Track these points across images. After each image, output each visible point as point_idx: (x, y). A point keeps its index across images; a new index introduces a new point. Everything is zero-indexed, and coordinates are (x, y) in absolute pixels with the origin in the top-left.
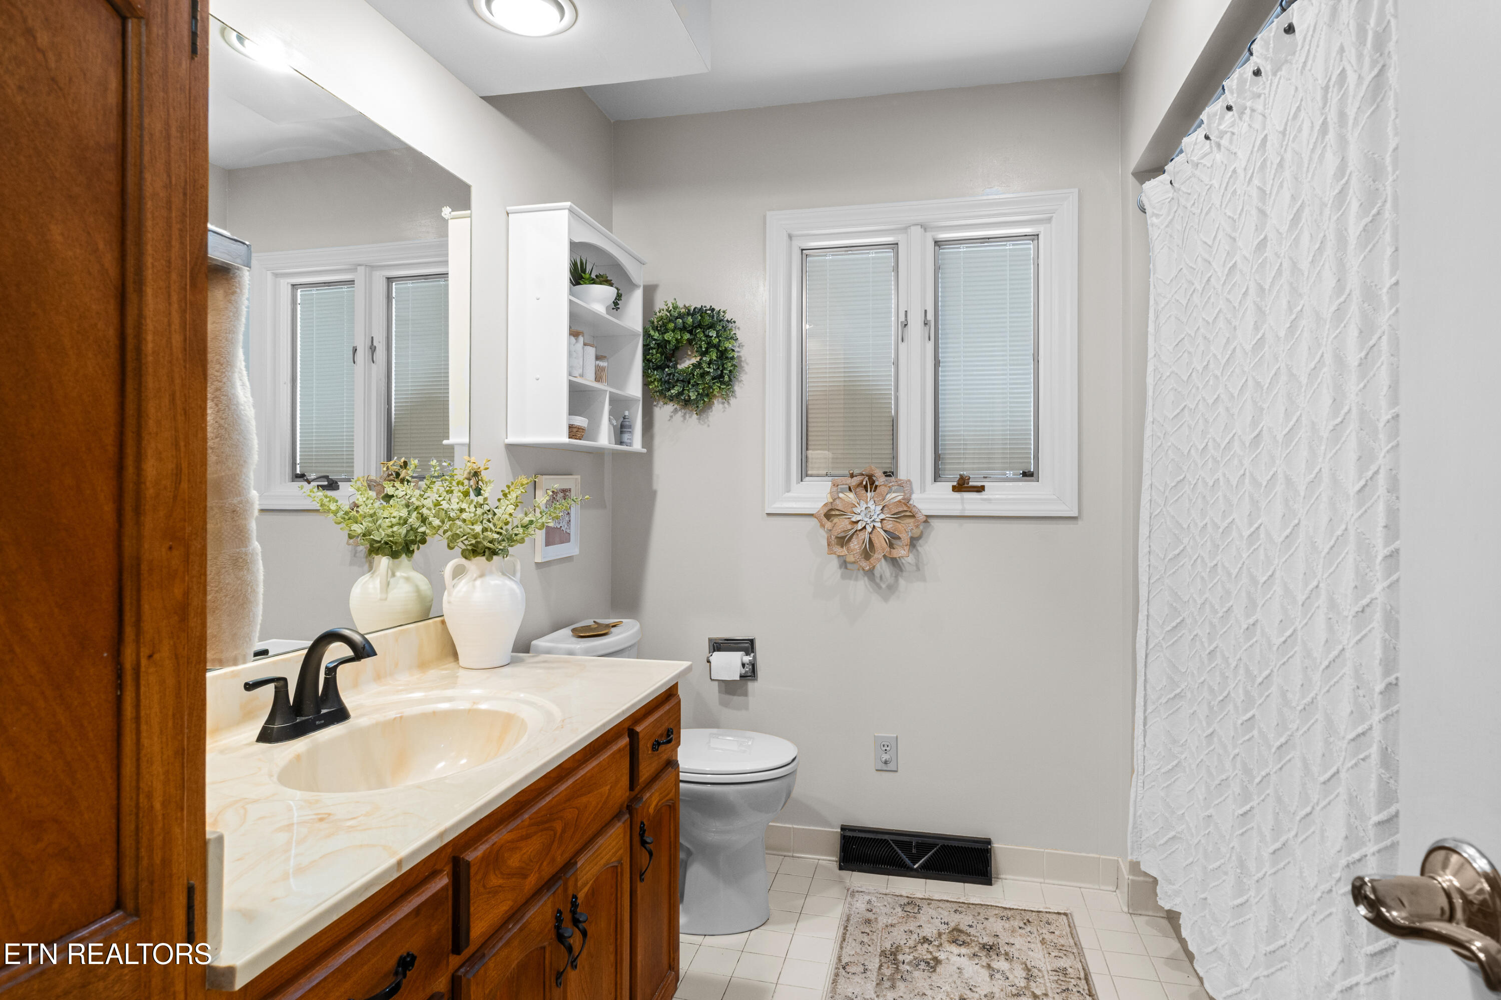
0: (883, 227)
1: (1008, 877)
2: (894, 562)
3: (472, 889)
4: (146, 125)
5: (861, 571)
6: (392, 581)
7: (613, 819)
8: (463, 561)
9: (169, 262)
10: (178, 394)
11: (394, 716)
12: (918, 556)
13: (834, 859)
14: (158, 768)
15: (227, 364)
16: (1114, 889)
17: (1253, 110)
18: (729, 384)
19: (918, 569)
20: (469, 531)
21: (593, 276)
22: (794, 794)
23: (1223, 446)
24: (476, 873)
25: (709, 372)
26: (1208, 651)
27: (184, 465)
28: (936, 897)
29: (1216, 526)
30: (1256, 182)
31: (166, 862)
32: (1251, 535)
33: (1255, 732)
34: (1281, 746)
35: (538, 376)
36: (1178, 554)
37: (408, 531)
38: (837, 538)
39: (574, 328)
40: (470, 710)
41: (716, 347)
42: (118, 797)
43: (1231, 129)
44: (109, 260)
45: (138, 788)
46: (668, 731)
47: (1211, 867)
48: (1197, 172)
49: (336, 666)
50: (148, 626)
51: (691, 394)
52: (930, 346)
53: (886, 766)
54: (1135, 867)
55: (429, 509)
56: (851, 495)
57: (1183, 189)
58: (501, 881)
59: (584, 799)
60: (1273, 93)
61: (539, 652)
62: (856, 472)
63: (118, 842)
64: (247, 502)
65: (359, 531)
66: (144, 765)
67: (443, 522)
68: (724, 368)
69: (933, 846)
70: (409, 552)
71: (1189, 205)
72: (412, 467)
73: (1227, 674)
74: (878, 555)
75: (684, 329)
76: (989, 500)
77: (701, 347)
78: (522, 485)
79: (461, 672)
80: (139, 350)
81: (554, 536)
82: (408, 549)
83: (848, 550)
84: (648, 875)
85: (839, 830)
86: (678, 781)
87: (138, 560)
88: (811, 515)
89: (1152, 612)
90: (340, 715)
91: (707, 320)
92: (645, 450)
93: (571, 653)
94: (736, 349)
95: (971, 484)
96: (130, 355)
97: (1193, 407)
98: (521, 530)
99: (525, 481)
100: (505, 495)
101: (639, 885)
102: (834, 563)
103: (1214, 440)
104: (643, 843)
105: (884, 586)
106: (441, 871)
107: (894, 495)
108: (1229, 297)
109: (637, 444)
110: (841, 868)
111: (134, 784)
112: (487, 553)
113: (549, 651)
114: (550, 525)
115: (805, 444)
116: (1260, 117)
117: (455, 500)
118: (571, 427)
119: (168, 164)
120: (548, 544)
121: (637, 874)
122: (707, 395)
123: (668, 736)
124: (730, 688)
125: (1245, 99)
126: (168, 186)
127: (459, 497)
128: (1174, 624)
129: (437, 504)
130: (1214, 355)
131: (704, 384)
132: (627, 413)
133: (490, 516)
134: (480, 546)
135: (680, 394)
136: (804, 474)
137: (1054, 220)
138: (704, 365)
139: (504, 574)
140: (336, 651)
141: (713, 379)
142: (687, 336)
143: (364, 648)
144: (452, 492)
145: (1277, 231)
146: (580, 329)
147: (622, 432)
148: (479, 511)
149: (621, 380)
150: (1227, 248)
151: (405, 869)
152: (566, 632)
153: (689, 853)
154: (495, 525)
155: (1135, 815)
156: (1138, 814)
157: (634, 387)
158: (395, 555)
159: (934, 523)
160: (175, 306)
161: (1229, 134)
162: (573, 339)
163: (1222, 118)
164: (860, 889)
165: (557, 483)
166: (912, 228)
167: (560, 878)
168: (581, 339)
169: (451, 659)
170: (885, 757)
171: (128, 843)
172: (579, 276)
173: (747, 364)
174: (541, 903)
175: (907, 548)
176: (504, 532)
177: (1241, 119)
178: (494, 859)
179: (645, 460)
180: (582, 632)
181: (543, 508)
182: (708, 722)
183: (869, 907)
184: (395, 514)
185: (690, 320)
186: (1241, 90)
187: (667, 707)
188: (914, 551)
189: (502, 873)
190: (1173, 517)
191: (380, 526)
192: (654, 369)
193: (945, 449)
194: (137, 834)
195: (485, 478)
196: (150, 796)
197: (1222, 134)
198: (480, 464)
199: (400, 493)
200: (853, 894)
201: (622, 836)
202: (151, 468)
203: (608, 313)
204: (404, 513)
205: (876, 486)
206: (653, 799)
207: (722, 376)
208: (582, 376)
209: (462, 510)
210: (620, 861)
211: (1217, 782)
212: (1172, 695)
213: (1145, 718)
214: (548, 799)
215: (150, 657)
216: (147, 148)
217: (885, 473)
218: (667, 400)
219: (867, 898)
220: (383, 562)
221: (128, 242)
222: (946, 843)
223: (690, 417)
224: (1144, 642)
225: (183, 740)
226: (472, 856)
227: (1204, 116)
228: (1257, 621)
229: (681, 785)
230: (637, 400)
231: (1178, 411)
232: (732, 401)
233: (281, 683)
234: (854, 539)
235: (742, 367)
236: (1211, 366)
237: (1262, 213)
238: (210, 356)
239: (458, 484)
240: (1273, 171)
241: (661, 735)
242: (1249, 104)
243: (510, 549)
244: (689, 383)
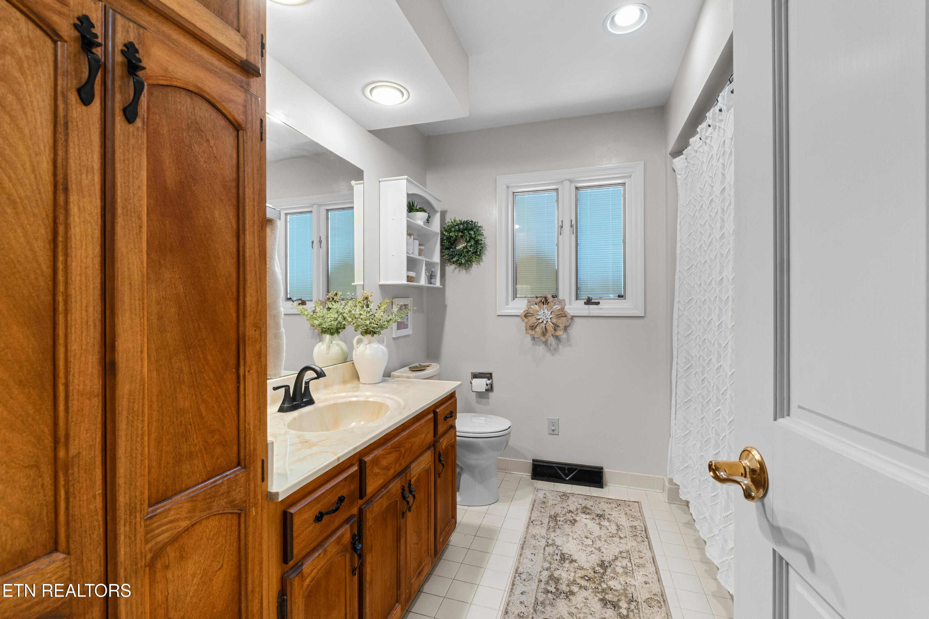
0: (551, 182)
1: (611, 485)
2: (557, 338)
3: (367, 473)
4: (246, 170)
5: (541, 342)
6: (331, 345)
7: (426, 449)
8: (361, 336)
9: (254, 221)
10: (257, 272)
11: (333, 403)
12: (568, 335)
13: (529, 474)
14: (252, 414)
15: (272, 258)
16: (662, 492)
17: (719, 127)
18: (479, 256)
19: (568, 341)
20: (364, 323)
21: (418, 208)
22: (510, 443)
23: (708, 283)
24: (369, 466)
25: (470, 250)
26: (701, 379)
27: (260, 299)
28: (577, 493)
29: (705, 321)
30: (721, 161)
31: (255, 449)
32: (719, 325)
33: (720, 417)
34: (731, 422)
35: (393, 254)
36: (690, 334)
37: (337, 324)
38: (530, 326)
39: (410, 232)
40: (365, 401)
41: (474, 239)
42: (238, 424)
43: (711, 135)
44: (234, 222)
45: (245, 421)
46: (451, 412)
47: (702, 479)
48: (697, 155)
49: (309, 381)
50: (248, 360)
51: (462, 261)
52: (574, 237)
53: (554, 432)
54: (671, 481)
55: (347, 314)
56: (537, 307)
57: (691, 162)
58: (378, 471)
59: (414, 440)
60: (727, 120)
61: (394, 377)
62: (539, 296)
63: (239, 441)
64: (279, 312)
65: (317, 323)
66: (247, 412)
67: (353, 319)
68: (477, 249)
69: (575, 470)
70: (338, 333)
71: (694, 170)
72: (339, 295)
73: (710, 390)
74: (549, 334)
75: (459, 230)
76: (602, 309)
77: (467, 239)
78: (387, 303)
79: (361, 385)
80: (244, 256)
81: (401, 326)
82: (338, 331)
83: (535, 332)
84: (442, 475)
85: (532, 461)
86: (455, 436)
87: (244, 335)
88: (518, 316)
89: (679, 361)
90: (311, 402)
91: (470, 227)
92: (441, 287)
93: (408, 378)
94: (483, 240)
95: (593, 301)
96: (241, 258)
97: (695, 264)
98: (386, 323)
99: (388, 301)
100: (379, 307)
101: (439, 480)
102: (529, 338)
103: (704, 280)
104: (440, 461)
105: (552, 349)
106: (355, 464)
107: (557, 306)
108: (710, 213)
109: (438, 283)
110: (532, 479)
111: (244, 419)
112: (372, 333)
113: (399, 377)
114: (399, 321)
115: (515, 282)
116: (723, 131)
117: (358, 310)
118: (408, 277)
119: (253, 184)
120: (398, 329)
121: (438, 474)
122: (470, 261)
123: (451, 414)
124: (481, 395)
125: (716, 122)
126: (253, 193)
127: (359, 309)
128: (688, 367)
129: (350, 311)
130: (704, 241)
131: (468, 256)
132: (433, 270)
133: (373, 317)
134: (369, 330)
135: (457, 260)
136: (515, 296)
137: (632, 177)
138: (468, 247)
139: (379, 342)
140: (310, 374)
141: (472, 253)
142: (460, 234)
143: (321, 373)
144: (356, 306)
145: (729, 184)
146: (412, 232)
147: (431, 278)
148: (368, 315)
149: (431, 255)
150: (709, 191)
151: (341, 461)
152: (407, 369)
153: (462, 469)
154: (375, 321)
155: (671, 457)
156: (673, 456)
157: (436, 258)
158: (332, 334)
159: (576, 319)
160: (256, 238)
161: (710, 138)
162: (409, 237)
163: (707, 130)
164: (541, 488)
165: (402, 302)
166: (565, 182)
167: (403, 472)
168: (412, 237)
169: (357, 380)
170: (553, 428)
171: (242, 441)
172: (411, 208)
173: (488, 246)
174: (396, 482)
175: (562, 331)
176: (379, 324)
177: (714, 131)
178: (376, 461)
179: (442, 291)
180: (415, 368)
181: (396, 313)
182: (470, 410)
183: (544, 496)
184: (332, 316)
185: (462, 226)
186: (714, 119)
187: (450, 402)
188: (566, 332)
189: (379, 468)
190: (687, 316)
191: (326, 321)
192: (446, 249)
193: (581, 285)
194: (245, 438)
195: (370, 300)
196: (249, 424)
197: (707, 138)
198: (369, 294)
199: (334, 307)
200: (537, 490)
201: (430, 456)
202: (249, 300)
203: (424, 225)
204: (336, 316)
205: (548, 302)
206: (444, 442)
207: (476, 252)
208: (413, 253)
209: (361, 314)
210: (430, 468)
211: (705, 440)
212: (686, 400)
213: (676, 411)
214: (398, 438)
215: (249, 371)
216: (246, 179)
217: (552, 296)
218: (451, 263)
219: (544, 492)
220: (327, 337)
221: (240, 215)
222: (582, 468)
223: (462, 271)
224: (675, 375)
225: (260, 404)
226: (367, 459)
227: (698, 129)
228: (721, 365)
229: (457, 437)
230: (437, 264)
231: (690, 266)
232: (481, 263)
233: (287, 387)
234: (538, 327)
235: (486, 248)
236: (703, 246)
237: (723, 175)
238: (267, 256)
239: (359, 303)
240: (728, 157)
241: (448, 414)
242: (717, 124)
243: (381, 331)
244: (461, 255)
